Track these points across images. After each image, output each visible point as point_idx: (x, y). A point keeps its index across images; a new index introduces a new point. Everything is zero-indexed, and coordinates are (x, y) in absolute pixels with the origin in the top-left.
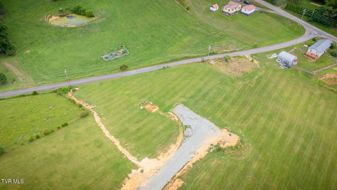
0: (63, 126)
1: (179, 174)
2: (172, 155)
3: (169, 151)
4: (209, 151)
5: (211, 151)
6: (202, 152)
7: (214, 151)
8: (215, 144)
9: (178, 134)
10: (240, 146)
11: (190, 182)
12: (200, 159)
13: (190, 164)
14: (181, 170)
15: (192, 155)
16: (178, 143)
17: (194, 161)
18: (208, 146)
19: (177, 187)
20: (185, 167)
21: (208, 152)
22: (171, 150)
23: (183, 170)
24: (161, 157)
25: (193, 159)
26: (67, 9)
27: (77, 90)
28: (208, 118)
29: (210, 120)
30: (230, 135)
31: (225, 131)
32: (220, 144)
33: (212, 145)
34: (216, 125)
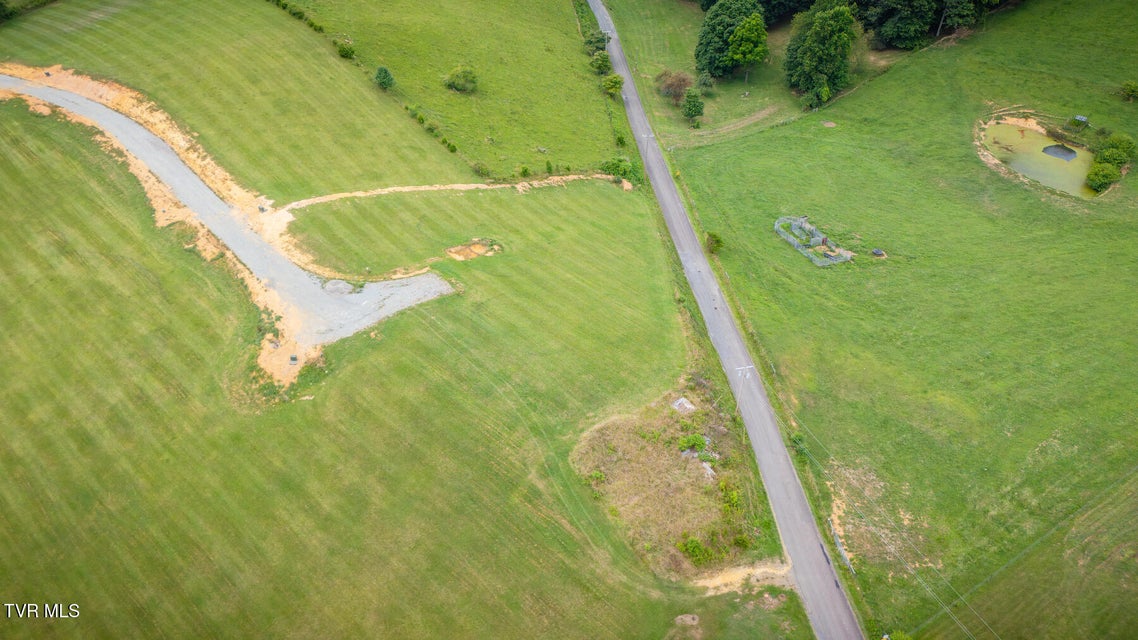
1: (229, 254)
2: (284, 254)
3: (296, 252)
4: (266, 311)
5: (264, 316)
6: (267, 298)
7: (261, 321)
8: (279, 325)
9: (339, 271)
10: (254, 378)
11: (203, 271)
12: (249, 293)
13: (244, 274)
14: (238, 259)
15: (266, 281)
16: (312, 267)
17: (251, 282)
18: (277, 311)
19: (201, 248)
20: (240, 266)
21: (262, 308)
22: (299, 254)
23: (237, 262)
24: (286, 238)
25: (256, 282)
26: (1102, 132)
27: (622, 187)
28: (373, 329)
29: (364, 333)
30: (294, 359)
31: (314, 354)
32: (276, 333)
33: (279, 318)
34: (343, 341)
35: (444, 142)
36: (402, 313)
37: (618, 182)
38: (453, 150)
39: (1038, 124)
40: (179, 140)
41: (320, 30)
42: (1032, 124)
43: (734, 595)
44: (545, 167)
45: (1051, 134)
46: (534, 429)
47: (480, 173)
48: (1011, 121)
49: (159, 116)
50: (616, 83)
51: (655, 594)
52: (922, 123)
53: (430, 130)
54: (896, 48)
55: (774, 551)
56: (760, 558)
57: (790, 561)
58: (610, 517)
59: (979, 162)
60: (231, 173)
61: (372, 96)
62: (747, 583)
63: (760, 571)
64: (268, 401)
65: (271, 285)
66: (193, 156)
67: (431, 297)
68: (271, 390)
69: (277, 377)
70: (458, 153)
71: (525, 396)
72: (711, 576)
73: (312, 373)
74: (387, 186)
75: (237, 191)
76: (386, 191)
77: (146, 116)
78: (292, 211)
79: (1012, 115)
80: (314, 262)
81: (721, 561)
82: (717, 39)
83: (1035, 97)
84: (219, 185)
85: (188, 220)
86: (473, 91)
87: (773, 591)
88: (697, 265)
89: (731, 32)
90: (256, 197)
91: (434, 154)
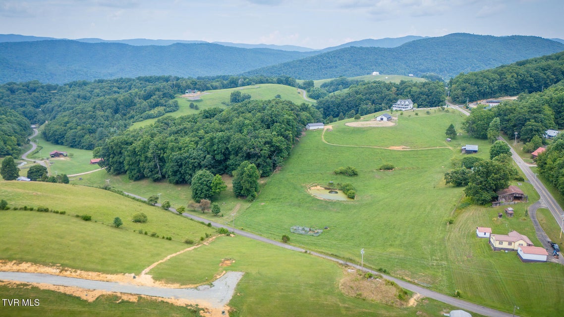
0: (167, 238)
1: (143, 296)
2: (166, 287)
3: (169, 285)
4: (187, 305)
5: (189, 308)
6: (181, 302)
7: (190, 310)
8: (200, 307)
9: (196, 284)
11: (139, 307)
12: (172, 304)
13: (160, 299)
14: (149, 296)
15: (172, 298)
16: (183, 287)
17: (167, 300)
18: (193, 303)
19: (127, 299)
20: (153, 298)
21: (185, 306)
22: (172, 285)
23: (151, 297)
24: (158, 282)
25: (169, 299)
26: (338, 184)
27: (231, 236)
28: (237, 293)
29: (235, 295)
30: (223, 312)
31: (227, 308)
32: (203, 309)
33: (197, 305)
34: (232, 300)
35: (163, 238)
36: (239, 285)
37: (228, 235)
38: (170, 239)
41: (63, 213)
42: (319, 187)
43: (418, 304)
44: (206, 236)
45: (326, 189)
46: (325, 294)
47: (189, 242)
48: (313, 188)
49: (24, 266)
50: (183, 209)
52: (291, 195)
53: (153, 235)
54: (264, 177)
55: (411, 292)
57: (417, 293)
58: (373, 302)
60: (99, 272)
62: (417, 301)
63: (415, 297)
65: (177, 298)
66: (65, 273)
67: (240, 277)
70: (173, 240)
71: (311, 287)
72: (409, 303)
74: (166, 256)
75: (109, 277)
76: (169, 257)
77: (15, 268)
78: (146, 274)
79: (312, 186)
80: (181, 285)
83: (312, 181)
84: (97, 278)
85: (104, 293)
86: (144, 222)
87: (423, 299)
90: (124, 275)
91: (166, 242)
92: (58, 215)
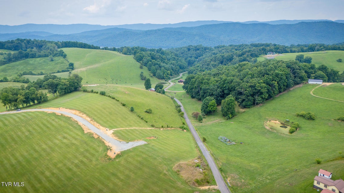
1: (100, 137)
2: (112, 137)
3: (114, 137)
4: (108, 146)
7: (107, 148)
9: (123, 140)
10: (106, 157)
11: (95, 140)
13: (104, 140)
16: (118, 139)
18: (111, 146)
19: (94, 136)
20: (102, 139)
24: (112, 135)
25: (106, 142)
26: (293, 123)
28: (131, 149)
29: (129, 149)
30: (115, 153)
31: (119, 153)
32: (111, 150)
33: (111, 147)
34: (125, 151)
35: (145, 121)
36: (137, 146)
37: (183, 130)
38: (147, 122)
39: (279, 122)
40: (89, 119)
41: (118, 101)
42: (277, 122)
43: (206, 190)
44: (167, 126)
45: (282, 124)
46: (165, 164)
47: (153, 126)
48: (273, 121)
49: (84, 115)
50: (182, 114)
51: (190, 189)
52: (253, 122)
53: (142, 119)
54: (246, 108)
55: (215, 184)
56: (212, 185)
57: (218, 186)
58: (181, 177)
59: (265, 128)
60: (100, 125)
61: (130, 113)
62: (209, 188)
63: (212, 187)
64: (109, 161)
65: (109, 142)
66: (92, 122)
67: (143, 144)
68: (110, 159)
69: (111, 156)
70: (148, 122)
71: (163, 159)
72: (202, 187)
73: (118, 156)
75: (101, 127)
76: (132, 128)
77: (81, 115)
78: (113, 131)
79: (273, 120)
81: (204, 185)
82: (205, 106)
83: (277, 116)
84: (98, 126)
85: (91, 132)
86: (151, 113)
87: (214, 190)
88: (201, 144)
89: (208, 104)
90: (106, 128)
91: (143, 123)
92: (116, 101)
